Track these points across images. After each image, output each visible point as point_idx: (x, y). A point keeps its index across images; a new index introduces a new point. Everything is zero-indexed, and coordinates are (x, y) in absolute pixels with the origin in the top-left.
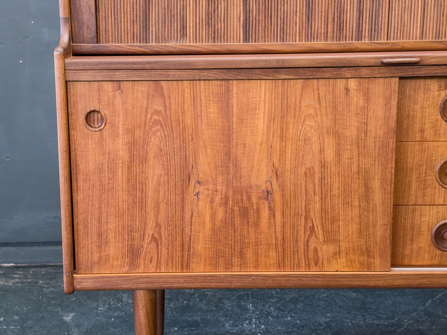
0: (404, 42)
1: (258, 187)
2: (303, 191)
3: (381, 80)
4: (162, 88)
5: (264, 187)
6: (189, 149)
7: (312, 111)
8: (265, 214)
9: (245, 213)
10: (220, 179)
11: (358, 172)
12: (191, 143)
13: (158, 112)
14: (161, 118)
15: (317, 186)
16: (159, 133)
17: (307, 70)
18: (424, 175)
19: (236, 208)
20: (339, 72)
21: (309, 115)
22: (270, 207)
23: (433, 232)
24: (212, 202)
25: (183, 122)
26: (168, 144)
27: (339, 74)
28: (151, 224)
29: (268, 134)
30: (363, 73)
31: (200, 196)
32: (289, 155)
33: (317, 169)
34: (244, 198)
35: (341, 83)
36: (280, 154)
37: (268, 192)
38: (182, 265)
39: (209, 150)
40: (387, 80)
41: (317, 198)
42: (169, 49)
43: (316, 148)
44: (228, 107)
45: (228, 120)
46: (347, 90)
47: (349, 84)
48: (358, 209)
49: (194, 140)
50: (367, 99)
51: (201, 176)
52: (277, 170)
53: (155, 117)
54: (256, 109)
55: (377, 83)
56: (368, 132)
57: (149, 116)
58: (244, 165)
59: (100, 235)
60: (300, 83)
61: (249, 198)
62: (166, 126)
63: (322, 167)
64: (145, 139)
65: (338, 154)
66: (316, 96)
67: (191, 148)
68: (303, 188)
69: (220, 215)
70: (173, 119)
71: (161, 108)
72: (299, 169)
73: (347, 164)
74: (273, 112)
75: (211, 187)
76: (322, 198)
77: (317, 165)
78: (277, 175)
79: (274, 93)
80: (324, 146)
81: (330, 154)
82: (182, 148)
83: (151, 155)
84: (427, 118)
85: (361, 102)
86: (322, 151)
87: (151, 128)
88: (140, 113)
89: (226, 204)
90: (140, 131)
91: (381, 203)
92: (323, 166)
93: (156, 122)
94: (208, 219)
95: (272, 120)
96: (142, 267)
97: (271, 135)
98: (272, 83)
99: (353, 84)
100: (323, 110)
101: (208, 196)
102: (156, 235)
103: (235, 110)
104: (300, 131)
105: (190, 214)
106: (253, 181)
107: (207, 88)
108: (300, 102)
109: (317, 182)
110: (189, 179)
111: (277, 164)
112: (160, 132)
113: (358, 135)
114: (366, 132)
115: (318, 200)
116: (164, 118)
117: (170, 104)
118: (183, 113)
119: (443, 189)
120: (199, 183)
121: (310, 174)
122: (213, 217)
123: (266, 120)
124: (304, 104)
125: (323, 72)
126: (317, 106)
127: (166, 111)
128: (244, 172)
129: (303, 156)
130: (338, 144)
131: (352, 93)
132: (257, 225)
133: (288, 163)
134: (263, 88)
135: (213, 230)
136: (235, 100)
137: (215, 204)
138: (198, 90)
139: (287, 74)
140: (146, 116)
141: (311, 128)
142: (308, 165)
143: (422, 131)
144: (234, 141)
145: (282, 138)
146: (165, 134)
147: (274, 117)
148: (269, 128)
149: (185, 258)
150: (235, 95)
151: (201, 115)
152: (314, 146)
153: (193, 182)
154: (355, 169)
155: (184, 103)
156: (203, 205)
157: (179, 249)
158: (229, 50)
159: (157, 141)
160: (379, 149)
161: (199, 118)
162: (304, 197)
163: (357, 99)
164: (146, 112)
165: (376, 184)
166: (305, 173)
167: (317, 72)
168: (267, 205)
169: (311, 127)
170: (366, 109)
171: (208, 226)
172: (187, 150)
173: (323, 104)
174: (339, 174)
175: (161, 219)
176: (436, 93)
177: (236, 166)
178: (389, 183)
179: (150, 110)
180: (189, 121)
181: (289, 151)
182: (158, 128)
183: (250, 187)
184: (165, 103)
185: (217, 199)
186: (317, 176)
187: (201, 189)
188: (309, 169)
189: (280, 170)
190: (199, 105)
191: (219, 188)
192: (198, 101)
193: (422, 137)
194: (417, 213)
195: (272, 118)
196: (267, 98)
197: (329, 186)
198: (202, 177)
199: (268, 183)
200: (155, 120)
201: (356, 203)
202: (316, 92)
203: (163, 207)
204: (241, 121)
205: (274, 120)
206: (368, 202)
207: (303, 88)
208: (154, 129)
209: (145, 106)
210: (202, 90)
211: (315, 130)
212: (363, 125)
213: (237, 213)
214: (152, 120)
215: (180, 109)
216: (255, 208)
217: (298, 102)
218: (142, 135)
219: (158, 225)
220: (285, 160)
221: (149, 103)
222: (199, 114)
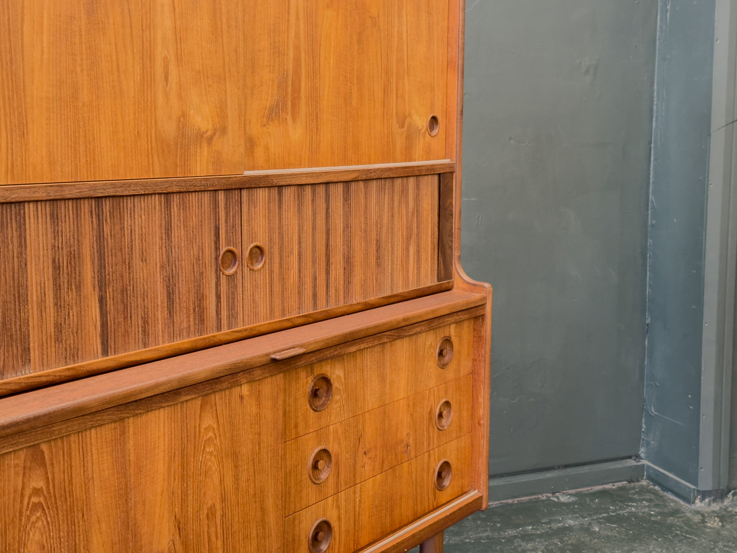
0: (260, 326)
2: (206, 540)
3: (269, 379)
4: (43, 452)
6: (79, 531)
7: (211, 434)
11: (255, 494)
12: (81, 523)
13: (37, 492)
14: (42, 500)
15: (219, 527)
16: (40, 523)
17: (206, 384)
18: (300, 476)
20: (235, 379)
21: (208, 439)
23: (310, 538)
25: (71, 495)
26: (51, 534)
27: (236, 381)
29: (169, 477)
30: (256, 374)
33: (218, 506)
35: (236, 391)
36: (182, 499)
39: (103, 525)
40: (274, 378)
41: (220, 543)
42: (11, 388)
43: (216, 479)
44: (124, 457)
45: (125, 473)
46: (242, 397)
47: (243, 391)
48: (256, 540)
49: (85, 516)
50: (259, 404)
52: (180, 523)
53: (35, 500)
54: (155, 448)
55: (266, 383)
56: (261, 443)
57: (26, 501)
60: (198, 402)
62: (48, 508)
63: (222, 501)
64: (20, 539)
65: (236, 478)
66: (214, 413)
67: (81, 530)
68: (206, 536)
70: (57, 495)
71: (41, 484)
72: (201, 513)
73: (245, 489)
74: (173, 446)
76: (224, 541)
77: (218, 500)
78: (179, 529)
79: (173, 421)
80: (223, 475)
81: (229, 482)
82: (70, 534)
84: (299, 410)
85: (254, 410)
86: (222, 481)
87: (29, 517)
88: (14, 500)
90: (14, 528)
91: (275, 524)
92: (223, 499)
93: (36, 507)
95: (173, 458)
97: (173, 479)
98: (171, 409)
99: (245, 389)
100: (221, 429)
103: (132, 458)
104: (201, 462)
106: (155, 548)
107: (99, 436)
108: (200, 425)
109: (218, 523)
112: (41, 520)
113: (253, 449)
114: (259, 444)
115: (220, 546)
116: (45, 497)
117: (53, 473)
118: (71, 482)
119: (314, 486)
121: (212, 514)
123: (166, 459)
124: (204, 426)
125: (221, 382)
126: (215, 426)
127: (48, 487)
129: (205, 493)
130: (236, 467)
131: (246, 399)
133: (191, 509)
134: (162, 417)
136: (131, 443)
138: (88, 442)
139: (187, 395)
140: (22, 502)
141: (211, 456)
142: (210, 503)
143: (296, 427)
144: (133, 500)
146: (48, 522)
147: (174, 454)
148: (169, 468)
150: (131, 437)
151: (93, 478)
152: (214, 477)
154: (252, 492)
155: (71, 467)
158: (89, 371)
159: (37, 536)
160: (271, 459)
161: (91, 482)
162: (207, 546)
163: (251, 407)
164: (22, 496)
165: (270, 503)
166: (208, 515)
167: (216, 384)
169: (211, 453)
170: (258, 415)
172: (77, 534)
173: (221, 421)
174: (238, 504)
176: (305, 381)
177: (135, 535)
178: (280, 496)
179: (28, 492)
181: (190, 492)
182: (38, 514)
184: (47, 474)
186: (219, 514)
188: (211, 507)
189: (182, 521)
190: (90, 464)
192: (89, 458)
193: (297, 433)
194: (297, 522)
195: (173, 455)
196: (166, 430)
197: (230, 522)
199: (170, 544)
200: (34, 504)
201: (254, 534)
202: (214, 408)
205: (174, 457)
206: (264, 528)
207: (202, 407)
208: (33, 518)
209: (20, 487)
210: (93, 441)
211: (215, 456)
212: (257, 435)
214: (30, 506)
215: (66, 477)
217: (198, 425)
218: (16, 534)
220: (187, 506)
221: (25, 480)
222: (90, 477)
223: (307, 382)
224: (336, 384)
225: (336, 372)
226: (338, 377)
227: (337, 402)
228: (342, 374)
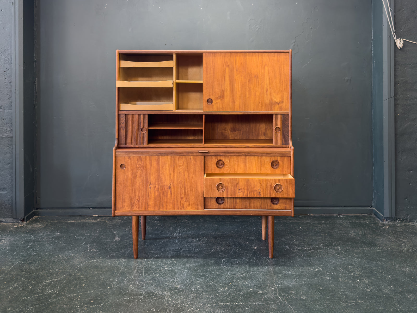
1: (167, 185)
4: (141, 158)
5: (168, 186)
7: (181, 164)
8: (169, 193)
9: (163, 193)
10: (156, 183)
13: (140, 164)
14: (141, 166)
15: (183, 185)
17: (180, 153)
19: (161, 192)
20: (188, 154)
22: (170, 191)
26: (142, 174)
28: (137, 196)
29: (170, 170)
30: (194, 154)
31: (151, 188)
32: (175, 176)
33: (183, 181)
34: (163, 189)
35: (189, 157)
36: (173, 176)
37: (170, 187)
38: (146, 209)
39: (154, 175)
44: (159, 163)
45: (159, 167)
46: (190, 159)
47: (191, 157)
48: (194, 192)
49: (150, 172)
50: (196, 161)
53: (139, 166)
54: (166, 164)
57: (137, 165)
58: (163, 179)
59: (123, 199)
61: (165, 189)
62: (142, 168)
64: (136, 172)
65: (188, 176)
68: (179, 186)
69: (157, 193)
70: (144, 166)
72: (178, 181)
73: (191, 179)
74: (171, 164)
75: (154, 185)
77: (183, 179)
78: (172, 182)
79: (171, 159)
81: (186, 176)
82: (146, 174)
83: (138, 176)
84: (213, 167)
85: (194, 162)
86: (184, 175)
88: (135, 165)
89: (158, 190)
90: (135, 170)
92: (185, 179)
94: (153, 195)
95: (171, 167)
96: (134, 209)
98: (171, 157)
101: (153, 188)
102: (138, 199)
103: (161, 164)
105: (148, 193)
106: (166, 184)
107: (153, 158)
111: (172, 179)
114: (196, 170)
115: (183, 189)
120: (151, 184)
122: (155, 194)
123: (169, 167)
124: (179, 162)
125: (184, 154)
126: (183, 163)
128: (163, 181)
129: (179, 177)
130: (188, 173)
131: (192, 159)
132: (167, 196)
133: (175, 179)
134: (168, 158)
135: (155, 198)
136: (161, 161)
137: (155, 191)
139: (174, 155)
143: (211, 170)
145: (174, 172)
146: (142, 171)
149: (147, 206)
151: (152, 165)
152: (182, 174)
153: (149, 184)
154: (193, 181)
155: (147, 162)
156: (152, 191)
157: (145, 204)
159: (139, 173)
162: (180, 188)
166: (180, 182)
169: (181, 169)
170: (195, 164)
171: (153, 197)
172: (148, 175)
175: (140, 195)
176: (215, 160)
177: (161, 179)
180: (148, 167)
183: (165, 185)
184: (142, 162)
185: (156, 189)
187: (151, 186)
188: (181, 180)
191: (156, 186)
192: (151, 161)
196: (169, 161)
198: (152, 183)
199: (170, 184)
202: (182, 159)
203: (140, 191)
204: (162, 167)
206: (197, 190)
207: (179, 158)
208: (139, 169)
209: (136, 163)
212: (195, 168)
213: (161, 193)
215: (146, 164)
216: (166, 191)
217: (177, 162)
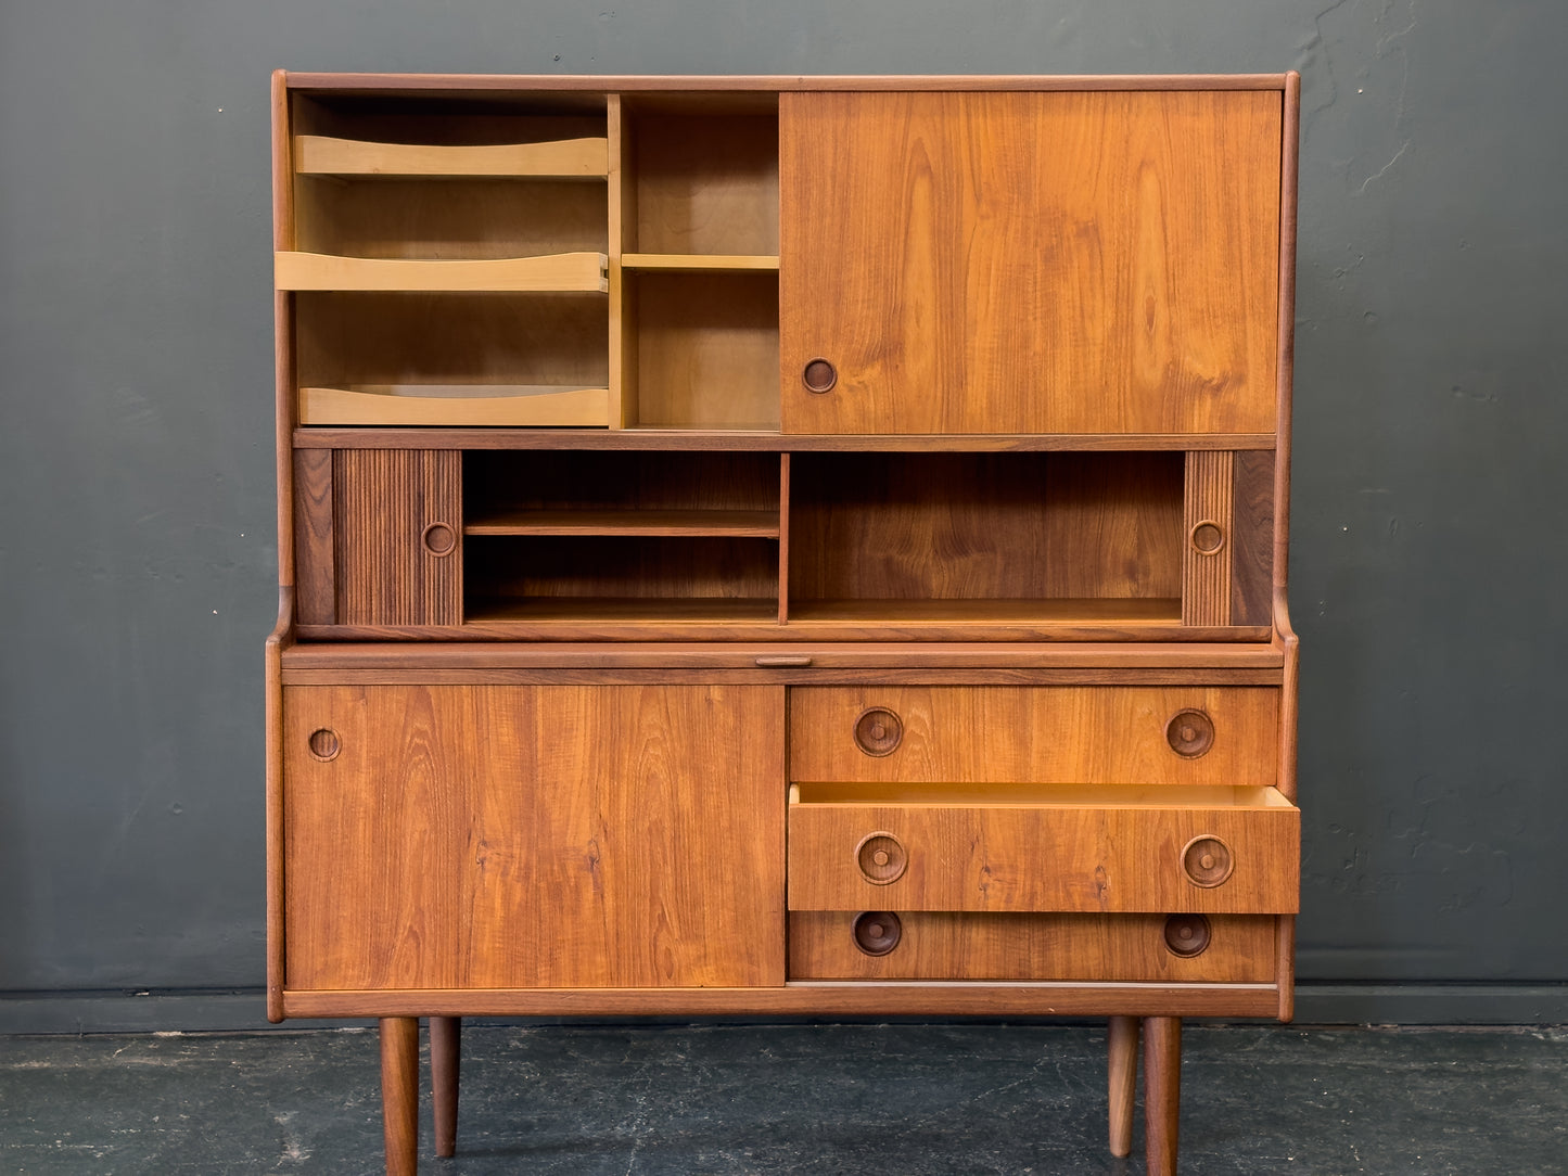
1: (577, 850)
2: (647, 858)
3: (759, 689)
4: (429, 696)
5: (585, 851)
6: (469, 789)
7: (657, 734)
8: (588, 893)
9: (556, 892)
10: (517, 838)
11: (731, 828)
12: (472, 781)
13: (420, 733)
14: (426, 742)
15: (668, 850)
16: (423, 766)
19: (543, 884)
20: (695, 677)
21: (653, 739)
22: (595, 882)
23: (854, 924)
24: (505, 874)
25: (461, 748)
26: (436, 782)
27: (695, 679)
28: (408, 909)
29: (592, 768)
30: (730, 677)
31: (486, 864)
32: (623, 800)
33: (667, 823)
34: (556, 868)
35: (699, 693)
36: (610, 800)
37: (593, 860)
38: (457, 977)
39: (501, 793)
40: (767, 689)
41: (669, 870)
43: (665, 790)
44: (529, 726)
45: (530, 745)
46: (709, 702)
47: (712, 694)
48: (731, 887)
49: (477, 775)
50: (740, 716)
51: (488, 833)
52: (607, 824)
53: (417, 740)
54: (572, 729)
55: (753, 693)
56: (743, 766)
57: (408, 738)
58: (555, 816)
59: (327, 927)
60: (638, 691)
61: (563, 868)
62: (433, 754)
63: (674, 820)
64: (400, 774)
65: (698, 800)
66: (663, 711)
67: (472, 789)
68: (647, 853)
69: (518, 895)
70: (445, 745)
71: (426, 727)
72: (640, 823)
73: (713, 816)
74: (598, 734)
75: (503, 850)
76: (676, 869)
77: (667, 817)
78: (605, 831)
79: (599, 704)
80: (677, 788)
81: (686, 800)
82: (458, 788)
83: (411, 799)
84: (835, 746)
85: (731, 721)
86: (674, 795)
87: (410, 757)
88: (395, 734)
89: (527, 877)
90: (393, 761)
91: (766, 877)
92: (677, 817)
93: (418, 748)
94: (498, 902)
95: (597, 746)
96: (393, 979)
97: (597, 770)
98: (597, 691)
99: (717, 693)
100: (674, 732)
101: (498, 864)
102: (415, 928)
103: (540, 730)
104: (641, 763)
105: (470, 893)
106: (570, 841)
107: (497, 696)
108: (639, 720)
109: (668, 844)
110: (469, 838)
111: (605, 813)
112: (425, 764)
113: (728, 771)
114: (739, 767)
116: (430, 742)
117: (440, 720)
118: (461, 734)
120: (484, 843)
121: (657, 830)
122: (507, 898)
123: (588, 746)
124: (644, 722)
125: (672, 675)
126: (665, 726)
127: (433, 731)
128: (555, 826)
129: (646, 802)
130: (698, 784)
131: (717, 706)
132: (575, 911)
133: (623, 813)
134: (583, 698)
135: (506, 919)
136: (540, 715)
137: (509, 879)
138: (484, 700)
139: (618, 678)
140: (403, 738)
141: (657, 760)
142: (654, 817)
143: (829, 767)
144: (540, 778)
145: (614, 774)
146: (432, 767)
147: (600, 743)
148: (592, 757)
149: (462, 966)
150: (540, 708)
151: (488, 738)
152: (661, 787)
153: (475, 842)
154: (725, 823)
155: (462, 720)
156: (491, 879)
157: (452, 949)
159: (419, 778)
160: (761, 792)
161: (486, 742)
162: (649, 867)
163: (724, 716)
164: (404, 732)
165: (758, 848)
166: (650, 829)
167: (663, 675)
168: (591, 880)
169: (657, 758)
170: (738, 731)
171: (499, 913)
172: (467, 791)
173: (674, 723)
174: (701, 831)
175: (425, 902)
176: (847, 709)
177: (543, 817)
179: (410, 730)
180: (469, 747)
181: (624, 794)
182: (422, 757)
183: (565, 850)
184: (433, 718)
185: (513, 870)
186: (668, 834)
187: (487, 852)
188: (656, 822)
189: (610, 824)
190: (485, 723)
191: (516, 851)
192: (484, 716)
195: (597, 744)
196: (589, 714)
197: (687, 850)
198: (489, 835)
199: (592, 845)
200: (417, 745)
201: (729, 877)
202: (663, 704)
203: (427, 881)
204: (549, 747)
205: (600, 747)
206: (746, 876)
207: (643, 699)
208: (416, 759)
209: (402, 723)
210: (490, 699)
211: (663, 763)
212: (735, 755)
213: (543, 892)
214: (413, 746)
215: (455, 729)
216: (572, 884)
217: (636, 719)
218: (396, 769)
219: (420, 911)
220: (618, 809)
221: (408, 718)
222: (485, 736)
223: (851, 712)
224: (911, 728)
225: (915, 712)
226: (917, 719)
227: (914, 752)
228: (925, 716)
